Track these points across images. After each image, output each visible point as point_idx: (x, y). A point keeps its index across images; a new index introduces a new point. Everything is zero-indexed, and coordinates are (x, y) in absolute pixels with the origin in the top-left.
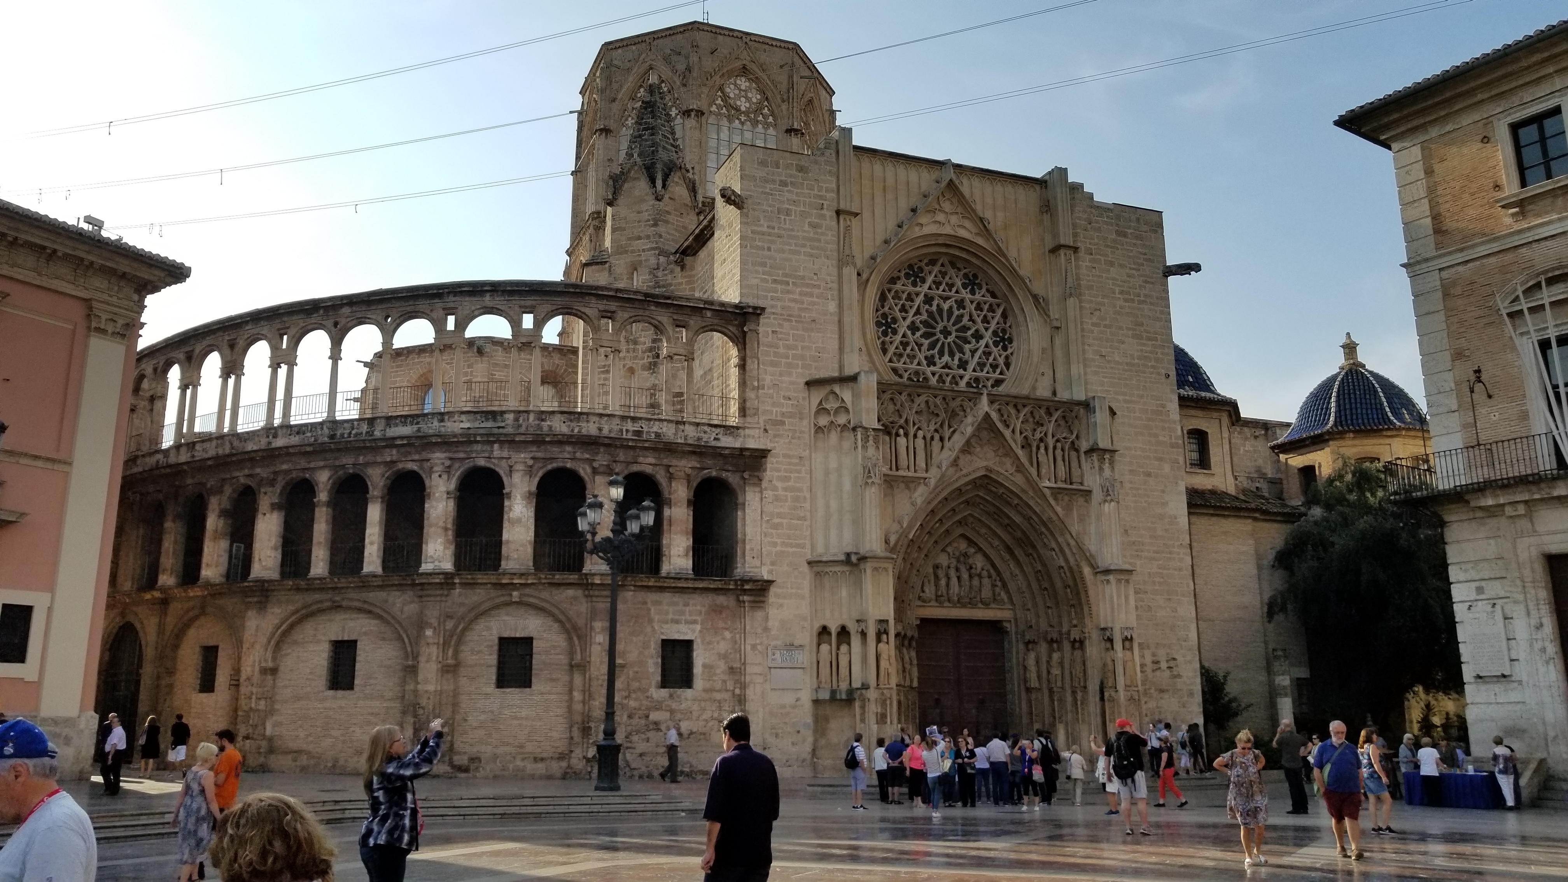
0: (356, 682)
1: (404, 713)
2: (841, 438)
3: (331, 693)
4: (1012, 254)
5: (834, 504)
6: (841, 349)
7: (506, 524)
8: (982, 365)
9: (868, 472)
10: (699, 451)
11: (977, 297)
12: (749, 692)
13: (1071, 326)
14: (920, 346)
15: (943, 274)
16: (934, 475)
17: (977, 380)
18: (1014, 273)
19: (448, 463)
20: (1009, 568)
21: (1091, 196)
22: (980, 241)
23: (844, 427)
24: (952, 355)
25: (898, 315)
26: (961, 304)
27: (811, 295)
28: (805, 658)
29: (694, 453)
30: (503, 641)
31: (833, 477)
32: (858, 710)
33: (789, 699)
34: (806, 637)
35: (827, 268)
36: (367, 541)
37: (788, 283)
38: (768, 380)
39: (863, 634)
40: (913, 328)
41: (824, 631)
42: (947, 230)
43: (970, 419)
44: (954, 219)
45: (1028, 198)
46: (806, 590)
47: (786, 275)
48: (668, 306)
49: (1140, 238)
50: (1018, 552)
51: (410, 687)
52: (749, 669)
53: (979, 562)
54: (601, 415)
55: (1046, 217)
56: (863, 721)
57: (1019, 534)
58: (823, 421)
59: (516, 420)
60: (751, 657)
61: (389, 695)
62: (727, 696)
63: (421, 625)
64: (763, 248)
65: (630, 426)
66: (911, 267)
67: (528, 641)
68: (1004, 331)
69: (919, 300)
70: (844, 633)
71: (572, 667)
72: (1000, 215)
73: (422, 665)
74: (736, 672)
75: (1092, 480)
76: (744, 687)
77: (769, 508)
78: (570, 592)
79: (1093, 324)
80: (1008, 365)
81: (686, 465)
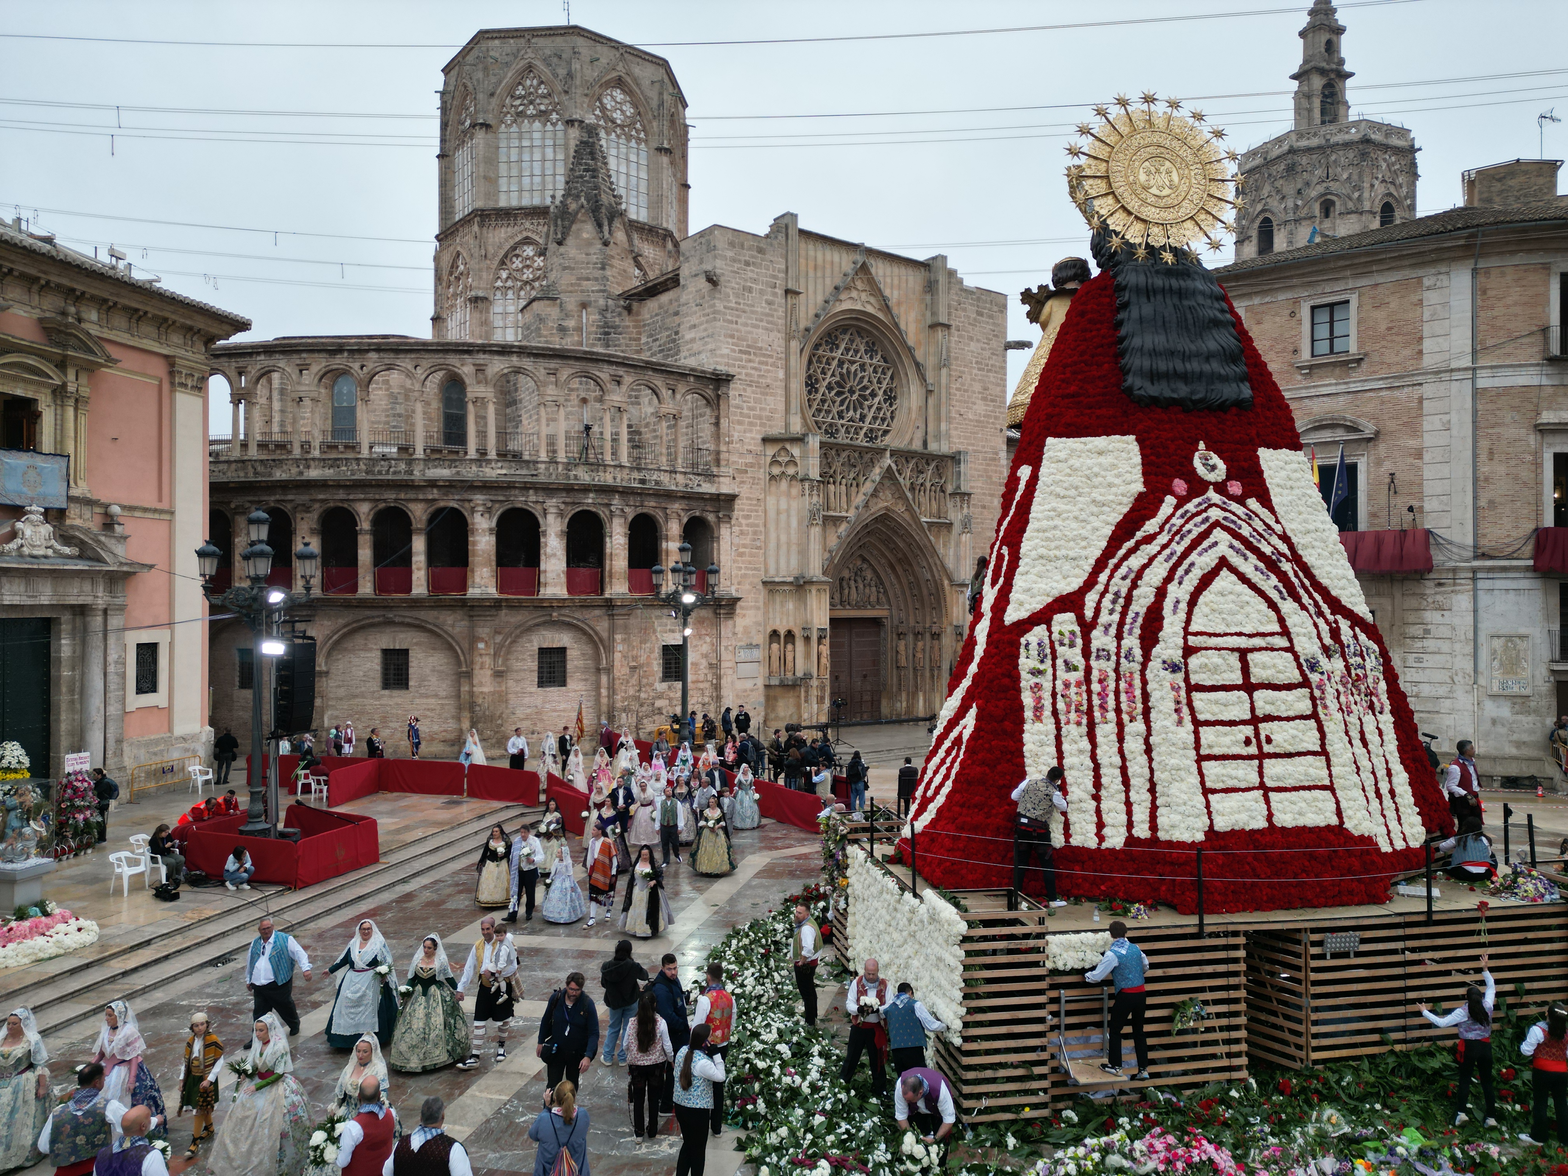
0: (411, 683)
1: (460, 708)
2: (790, 486)
3: (387, 692)
4: (903, 326)
5: (783, 538)
6: (787, 411)
7: (543, 557)
8: (875, 418)
9: (813, 515)
10: (689, 497)
11: (874, 361)
12: (723, 682)
13: (943, 391)
14: (834, 402)
15: (852, 341)
16: (851, 514)
17: (871, 430)
18: (904, 343)
19: (489, 504)
20: (889, 579)
21: (961, 281)
22: (880, 315)
23: (793, 477)
24: (855, 410)
25: (820, 376)
26: (863, 367)
27: (766, 364)
28: (757, 654)
29: (683, 498)
30: (542, 651)
31: (783, 517)
32: (803, 694)
33: (749, 684)
34: (760, 638)
35: (777, 340)
36: (414, 567)
37: (749, 353)
38: (736, 436)
39: (807, 639)
40: (830, 388)
41: (774, 634)
42: (859, 307)
43: (877, 470)
44: (864, 296)
45: (914, 280)
46: (761, 604)
47: (748, 346)
48: (662, 371)
49: (991, 317)
50: (899, 569)
51: (465, 688)
52: (724, 665)
53: (869, 575)
54: (615, 466)
55: (928, 297)
56: (806, 701)
57: (900, 555)
58: (776, 470)
59: (547, 469)
60: (725, 656)
61: (443, 694)
62: (707, 685)
63: (474, 640)
64: (731, 322)
65: (636, 475)
66: (829, 335)
67: (563, 651)
68: (891, 390)
69: (835, 363)
70: (790, 635)
71: (598, 670)
72: (896, 293)
73: (476, 672)
74: (715, 667)
75: (955, 515)
76: (719, 678)
77: (736, 541)
78: (597, 612)
79: (958, 389)
80: (892, 418)
81: (677, 506)
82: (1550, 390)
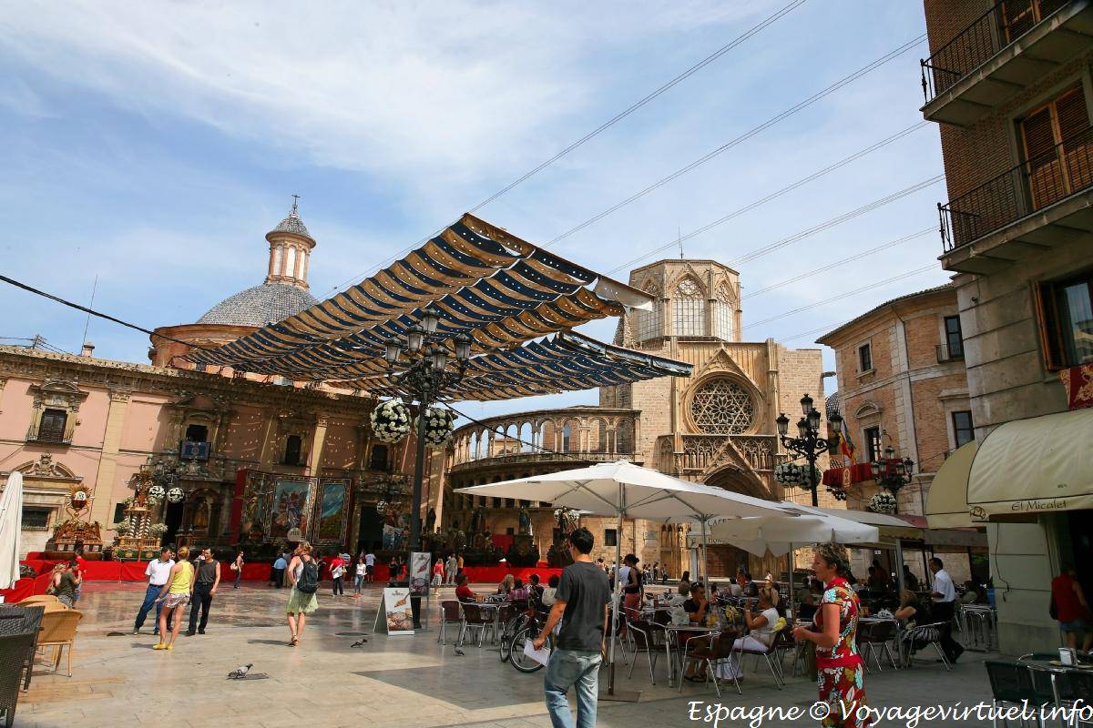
2: (670, 457)
4: (750, 376)
6: (672, 423)
8: (739, 421)
9: (676, 470)
11: (737, 394)
13: (775, 404)
14: (711, 416)
15: (722, 386)
17: (736, 428)
18: (749, 383)
21: (785, 348)
22: (733, 372)
23: (671, 453)
24: (725, 418)
25: (702, 405)
26: (729, 398)
27: (661, 403)
28: (657, 536)
33: (652, 550)
34: (658, 529)
37: (650, 400)
38: (644, 436)
39: (675, 529)
40: (708, 409)
41: (664, 527)
42: (721, 370)
43: (721, 447)
44: (723, 366)
47: (651, 397)
49: (810, 363)
52: (637, 540)
54: (583, 453)
55: (766, 359)
58: (664, 450)
64: (641, 388)
65: (593, 456)
66: (707, 385)
68: (749, 406)
69: (711, 398)
70: (670, 527)
72: (746, 360)
74: (632, 540)
76: (634, 545)
80: (750, 420)
82: (945, 379)
